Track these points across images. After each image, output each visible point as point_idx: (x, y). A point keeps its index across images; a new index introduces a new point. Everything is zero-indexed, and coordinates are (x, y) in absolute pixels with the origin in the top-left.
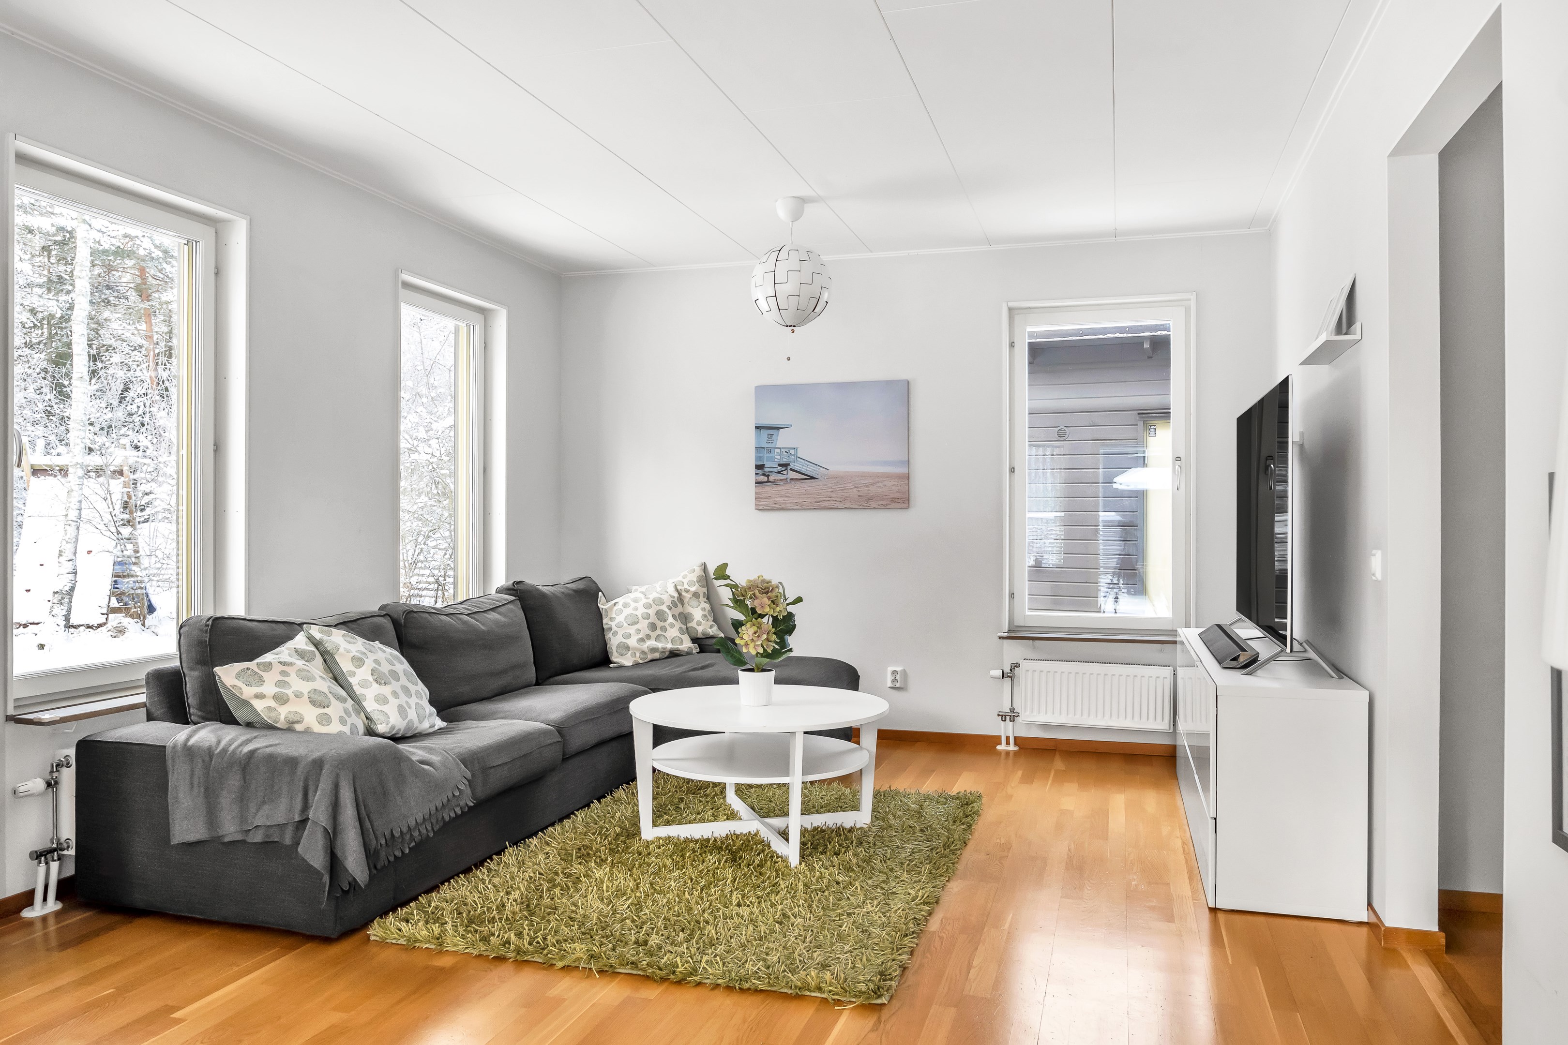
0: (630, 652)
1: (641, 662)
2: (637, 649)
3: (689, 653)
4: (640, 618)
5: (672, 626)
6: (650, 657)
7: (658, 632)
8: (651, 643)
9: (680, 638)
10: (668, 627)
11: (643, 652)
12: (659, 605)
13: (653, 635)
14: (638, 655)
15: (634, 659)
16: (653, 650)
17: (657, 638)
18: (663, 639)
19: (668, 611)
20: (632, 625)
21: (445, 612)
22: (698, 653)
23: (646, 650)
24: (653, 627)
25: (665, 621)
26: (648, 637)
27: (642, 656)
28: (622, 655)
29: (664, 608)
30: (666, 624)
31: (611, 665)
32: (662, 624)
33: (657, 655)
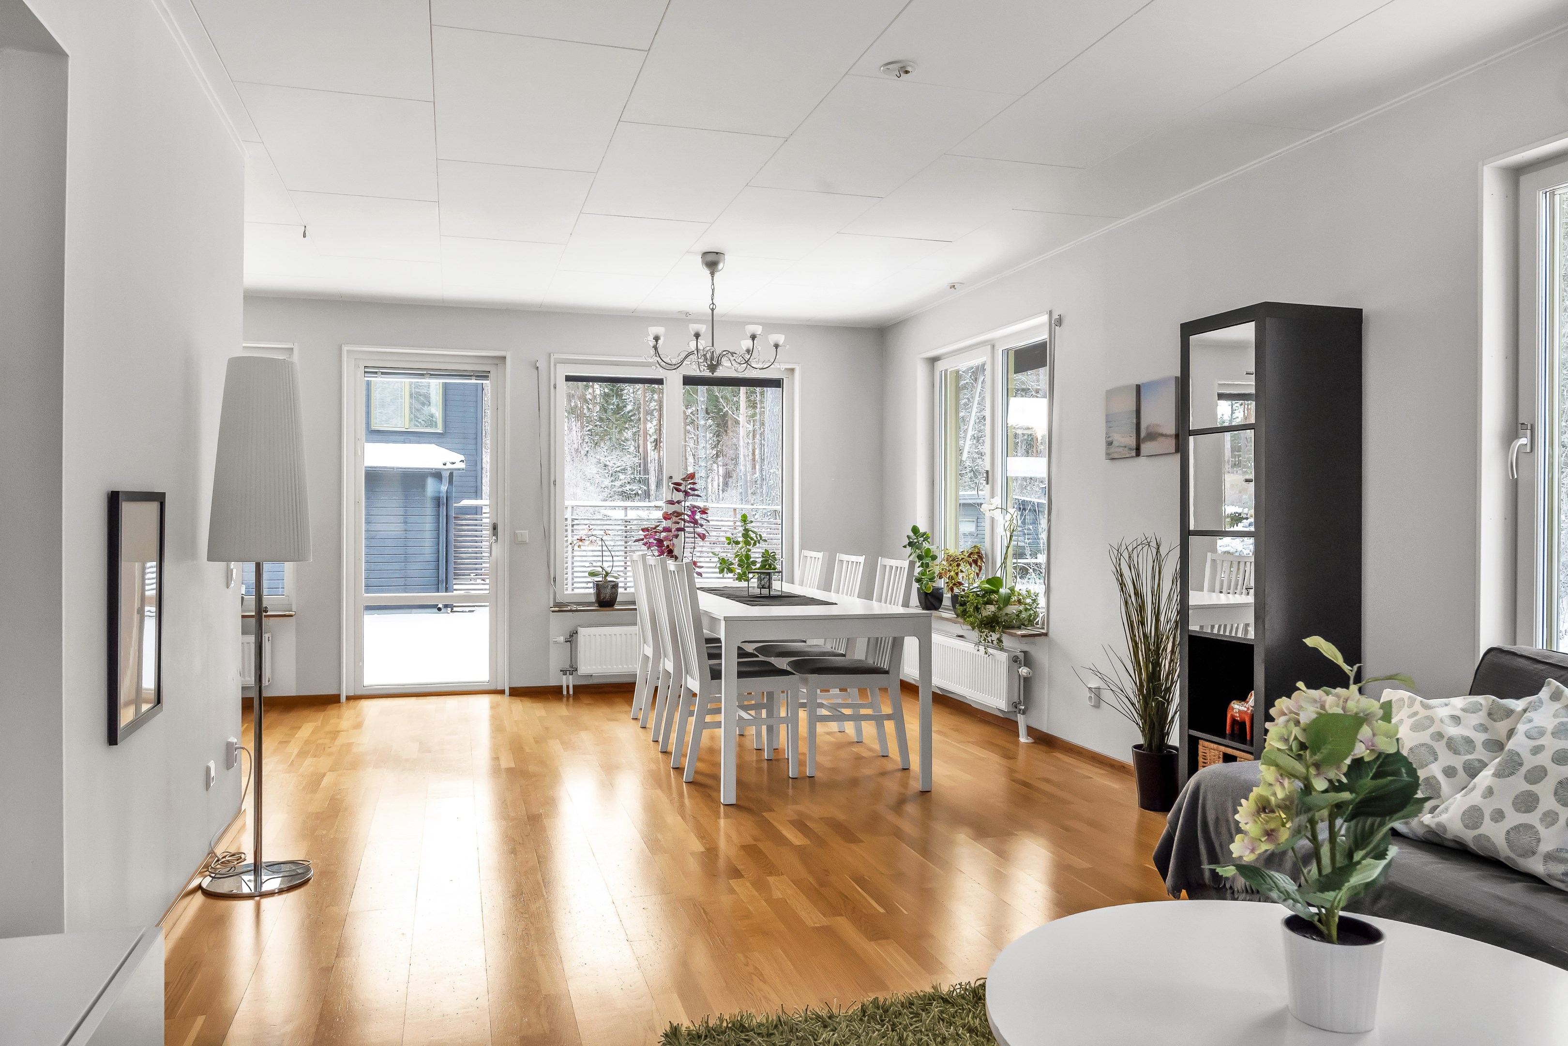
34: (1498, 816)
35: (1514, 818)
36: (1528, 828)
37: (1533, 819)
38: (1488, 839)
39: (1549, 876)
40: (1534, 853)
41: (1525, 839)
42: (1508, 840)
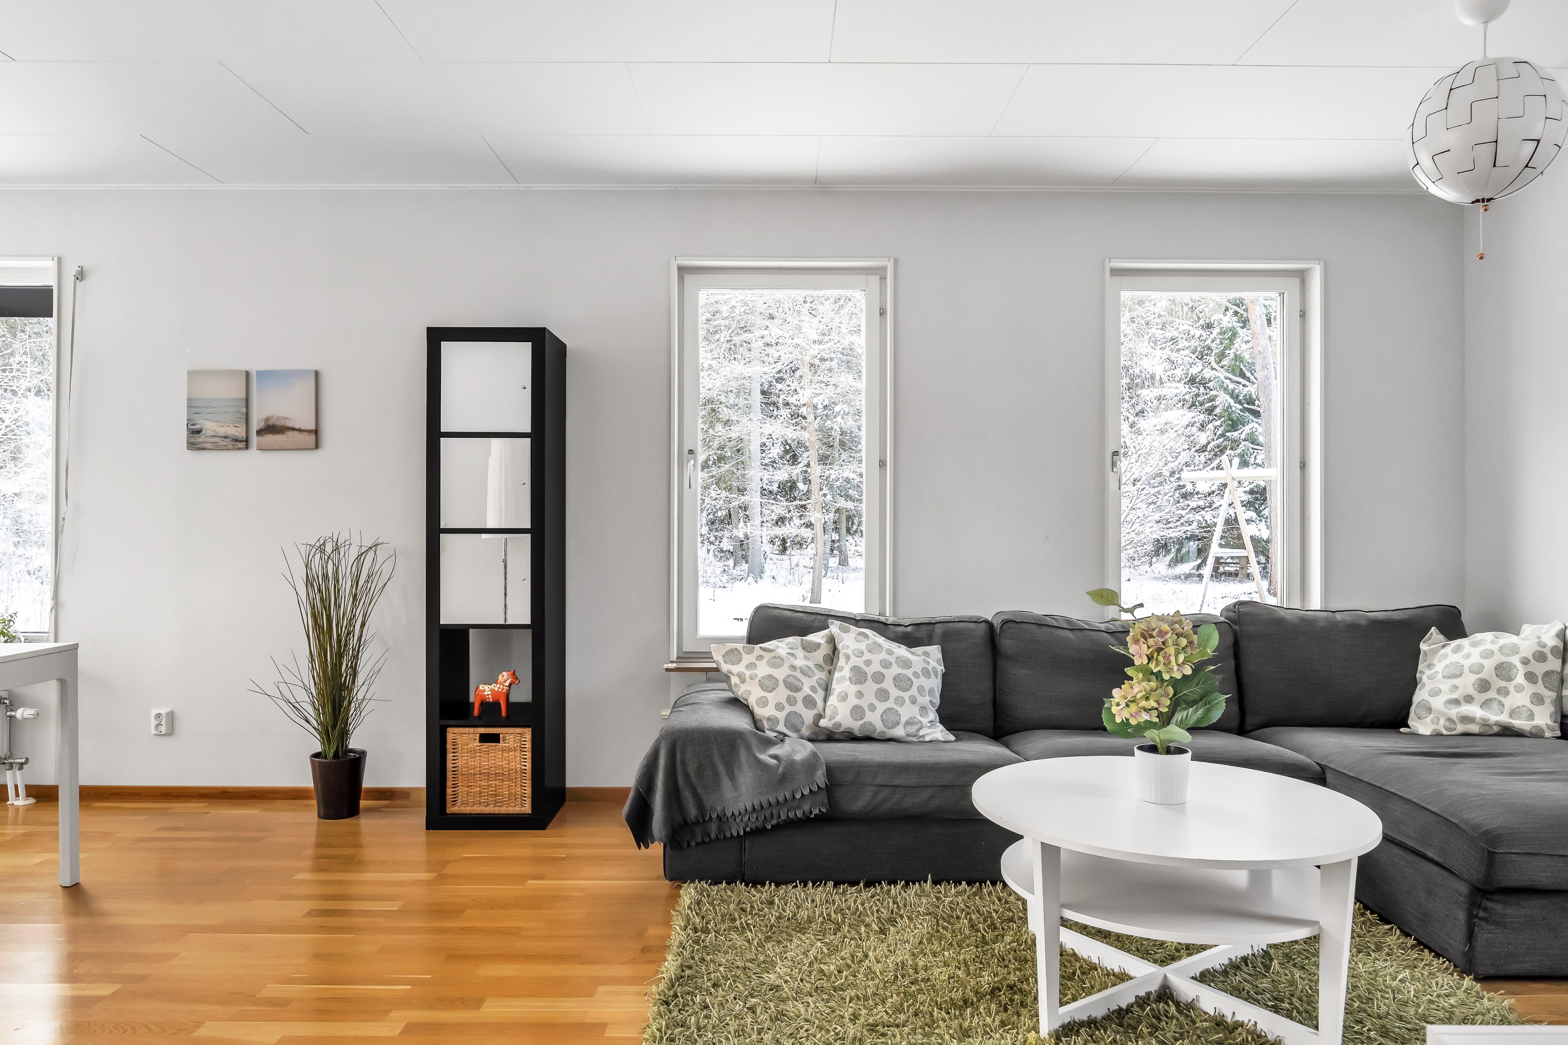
0: (1431, 716)
1: (1445, 732)
2: (1442, 714)
3: (1536, 734)
4: (1466, 670)
5: (1519, 689)
6: (1460, 728)
7: (1492, 694)
8: (1467, 709)
9: (1530, 710)
10: (1511, 689)
11: (1450, 720)
12: (1507, 655)
13: (1480, 697)
14: (1442, 721)
15: (1434, 727)
16: (1466, 719)
17: (1485, 704)
18: (1495, 705)
19: (1519, 665)
20: (1449, 678)
21: (1097, 627)
22: (1558, 738)
23: (1454, 718)
24: (1484, 686)
25: (1510, 679)
26: (1469, 699)
27: (1448, 724)
28: (1419, 718)
29: (1515, 660)
30: (1511, 686)
31: (1402, 730)
32: (1503, 684)
33: (1474, 728)
34: (872, 707)
35: (881, 707)
36: (890, 709)
37: (890, 704)
38: (870, 723)
39: (908, 735)
40: (898, 724)
41: (892, 717)
42: (883, 721)
